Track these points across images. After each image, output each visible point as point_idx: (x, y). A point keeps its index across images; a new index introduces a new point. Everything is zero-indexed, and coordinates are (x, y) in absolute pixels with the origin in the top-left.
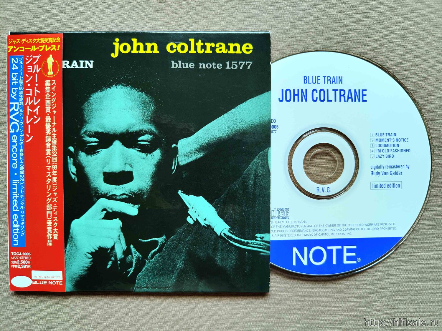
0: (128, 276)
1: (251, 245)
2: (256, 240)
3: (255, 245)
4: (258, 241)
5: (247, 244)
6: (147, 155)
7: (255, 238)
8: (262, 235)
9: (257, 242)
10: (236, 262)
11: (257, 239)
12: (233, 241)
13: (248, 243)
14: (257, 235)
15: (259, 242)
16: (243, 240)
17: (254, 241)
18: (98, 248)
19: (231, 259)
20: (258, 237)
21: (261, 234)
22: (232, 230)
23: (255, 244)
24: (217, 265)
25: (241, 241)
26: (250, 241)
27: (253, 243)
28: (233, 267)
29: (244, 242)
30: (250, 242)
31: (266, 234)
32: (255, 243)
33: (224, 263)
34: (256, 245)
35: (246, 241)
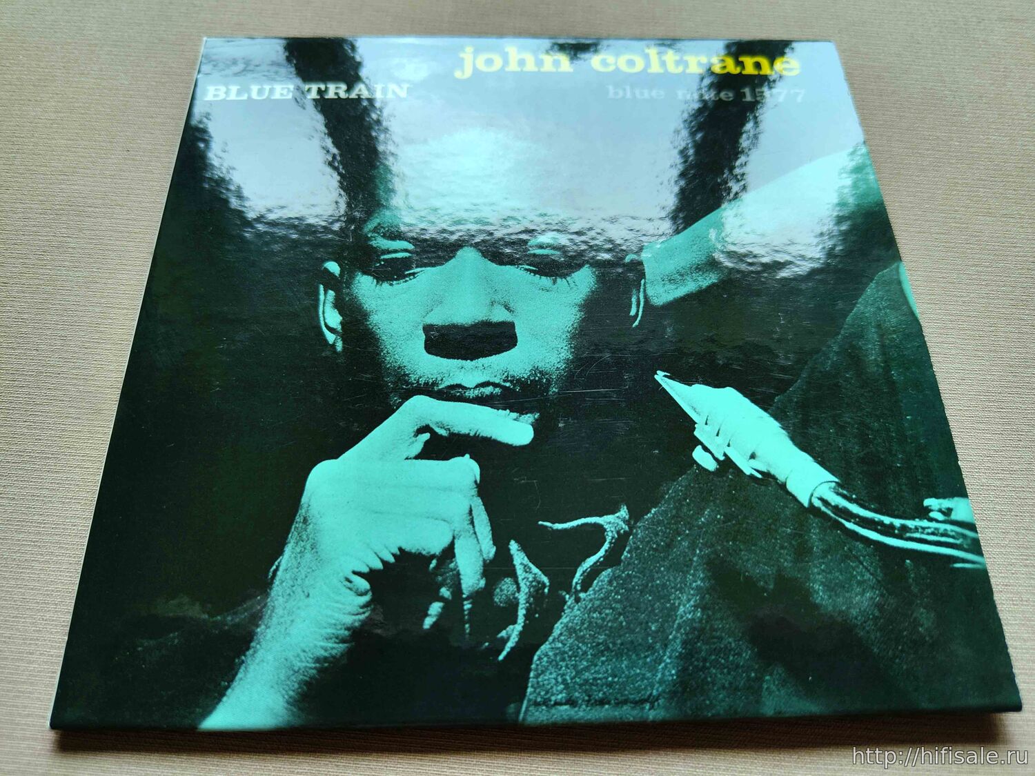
0: (501, 658)
1: (917, 535)
2: (931, 520)
3: (928, 534)
4: (937, 521)
5: (902, 533)
6: (555, 282)
7: (924, 513)
8: (946, 503)
9: (933, 525)
10: (882, 595)
11: (932, 515)
12: (855, 523)
13: (904, 528)
14: (927, 502)
15: (942, 527)
16: (887, 520)
17: (925, 523)
18: (394, 555)
19: (860, 583)
20: (931, 511)
21: (941, 501)
22: (845, 485)
23: (930, 531)
24: (816, 607)
25: (881, 523)
26: (910, 524)
27: (924, 528)
28: (874, 616)
29: (892, 526)
30: (913, 527)
31: (956, 499)
32: (929, 528)
33: (840, 600)
34: (933, 534)
35: (897, 522)
